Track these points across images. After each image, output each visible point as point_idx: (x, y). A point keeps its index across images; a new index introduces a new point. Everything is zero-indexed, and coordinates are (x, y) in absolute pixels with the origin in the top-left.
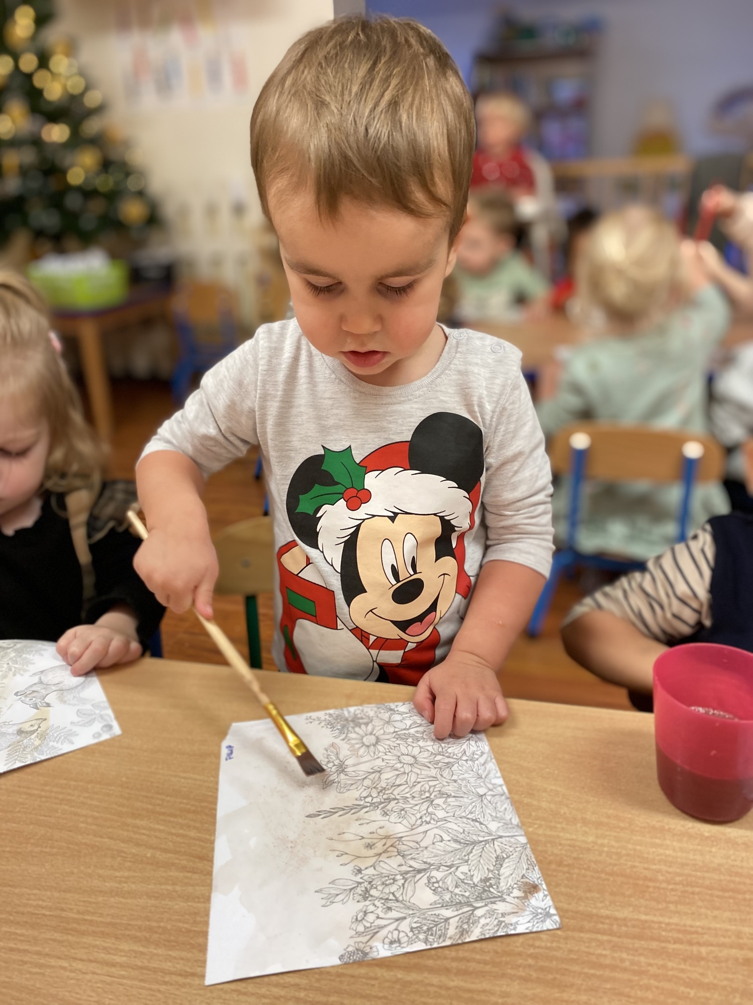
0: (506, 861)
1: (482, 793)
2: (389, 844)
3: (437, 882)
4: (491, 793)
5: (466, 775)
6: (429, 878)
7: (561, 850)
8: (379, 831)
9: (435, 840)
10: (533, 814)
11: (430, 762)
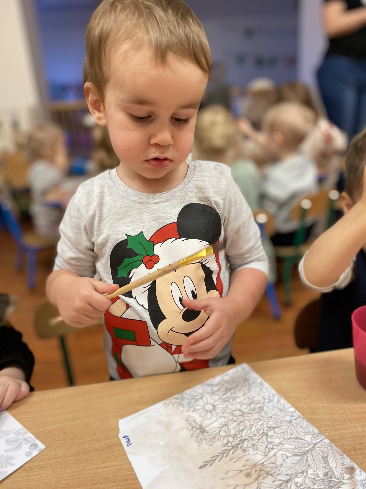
0: (329, 458)
1: (289, 420)
2: (258, 470)
3: (302, 485)
4: (293, 418)
5: (274, 412)
6: (296, 484)
7: (350, 441)
8: (247, 463)
9: (284, 459)
10: (322, 423)
11: (250, 410)
